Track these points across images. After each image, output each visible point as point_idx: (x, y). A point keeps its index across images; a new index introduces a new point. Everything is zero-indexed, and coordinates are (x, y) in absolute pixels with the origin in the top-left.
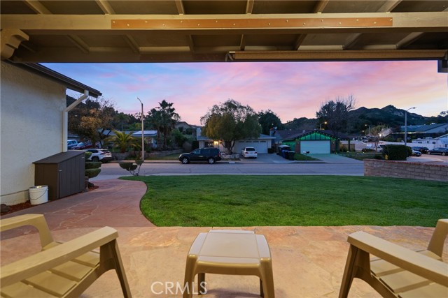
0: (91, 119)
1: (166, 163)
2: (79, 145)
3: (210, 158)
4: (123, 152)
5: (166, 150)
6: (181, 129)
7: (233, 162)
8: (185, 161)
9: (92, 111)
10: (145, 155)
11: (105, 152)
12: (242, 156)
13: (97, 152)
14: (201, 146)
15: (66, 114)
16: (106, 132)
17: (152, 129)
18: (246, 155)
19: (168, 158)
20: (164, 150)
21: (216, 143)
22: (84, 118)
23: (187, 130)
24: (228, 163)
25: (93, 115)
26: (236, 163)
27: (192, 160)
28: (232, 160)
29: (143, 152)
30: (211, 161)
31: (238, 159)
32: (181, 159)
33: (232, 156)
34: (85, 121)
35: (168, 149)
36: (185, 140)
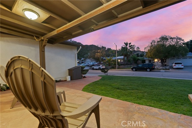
0: (99, 54)
1: (126, 70)
2: (96, 63)
3: (148, 68)
4: (109, 66)
5: (128, 65)
6: (138, 54)
7: (164, 71)
8: (134, 70)
9: (99, 51)
10: (118, 67)
11: (103, 66)
12: (172, 67)
13: (100, 66)
14: (147, 62)
15: (77, 55)
16: (104, 58)
17: (121, 56)
18: (174, 67)
19: (128, 68)
20: (126, 65)
21: (156, 60)
22: (96, 54)
23: (141, 54)
24: (160, 71)
25: (99, 52)
26: (165, 71)
27: (137, 69)
28: (163, 69)
29: (117, 66)
30: (148, 70)
31: (169, 69)
32: (132, 69)
33: (163, 68)
34: (97, 55)
35: (129, 64)
36: (138, 59)
